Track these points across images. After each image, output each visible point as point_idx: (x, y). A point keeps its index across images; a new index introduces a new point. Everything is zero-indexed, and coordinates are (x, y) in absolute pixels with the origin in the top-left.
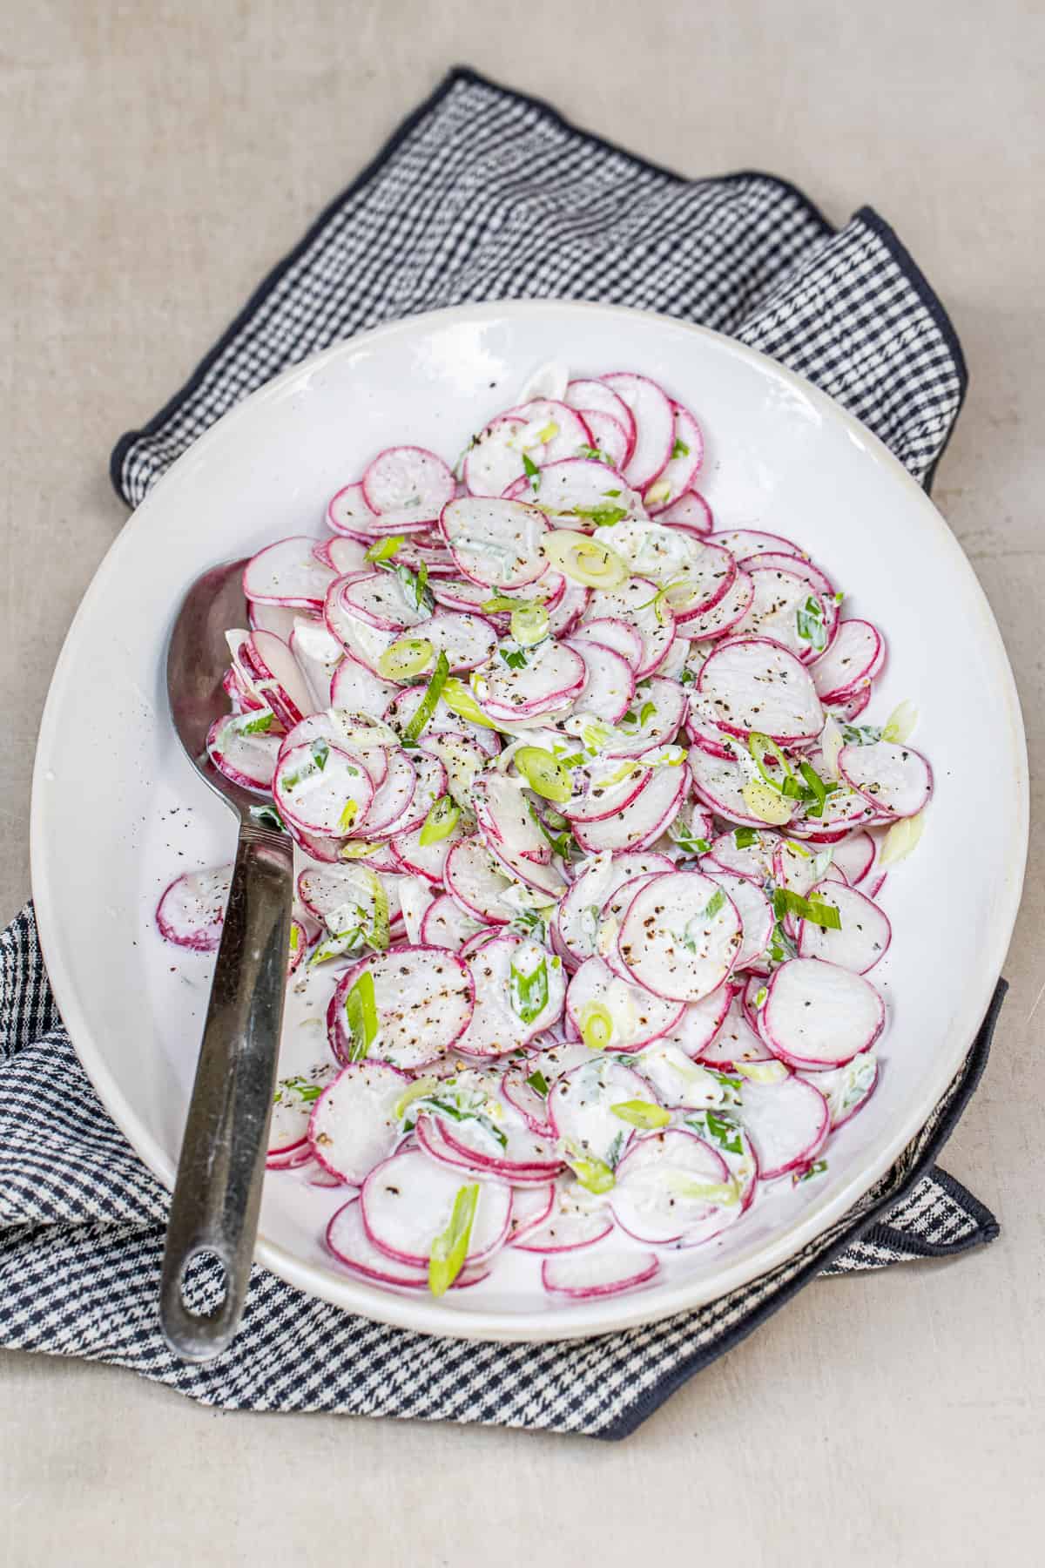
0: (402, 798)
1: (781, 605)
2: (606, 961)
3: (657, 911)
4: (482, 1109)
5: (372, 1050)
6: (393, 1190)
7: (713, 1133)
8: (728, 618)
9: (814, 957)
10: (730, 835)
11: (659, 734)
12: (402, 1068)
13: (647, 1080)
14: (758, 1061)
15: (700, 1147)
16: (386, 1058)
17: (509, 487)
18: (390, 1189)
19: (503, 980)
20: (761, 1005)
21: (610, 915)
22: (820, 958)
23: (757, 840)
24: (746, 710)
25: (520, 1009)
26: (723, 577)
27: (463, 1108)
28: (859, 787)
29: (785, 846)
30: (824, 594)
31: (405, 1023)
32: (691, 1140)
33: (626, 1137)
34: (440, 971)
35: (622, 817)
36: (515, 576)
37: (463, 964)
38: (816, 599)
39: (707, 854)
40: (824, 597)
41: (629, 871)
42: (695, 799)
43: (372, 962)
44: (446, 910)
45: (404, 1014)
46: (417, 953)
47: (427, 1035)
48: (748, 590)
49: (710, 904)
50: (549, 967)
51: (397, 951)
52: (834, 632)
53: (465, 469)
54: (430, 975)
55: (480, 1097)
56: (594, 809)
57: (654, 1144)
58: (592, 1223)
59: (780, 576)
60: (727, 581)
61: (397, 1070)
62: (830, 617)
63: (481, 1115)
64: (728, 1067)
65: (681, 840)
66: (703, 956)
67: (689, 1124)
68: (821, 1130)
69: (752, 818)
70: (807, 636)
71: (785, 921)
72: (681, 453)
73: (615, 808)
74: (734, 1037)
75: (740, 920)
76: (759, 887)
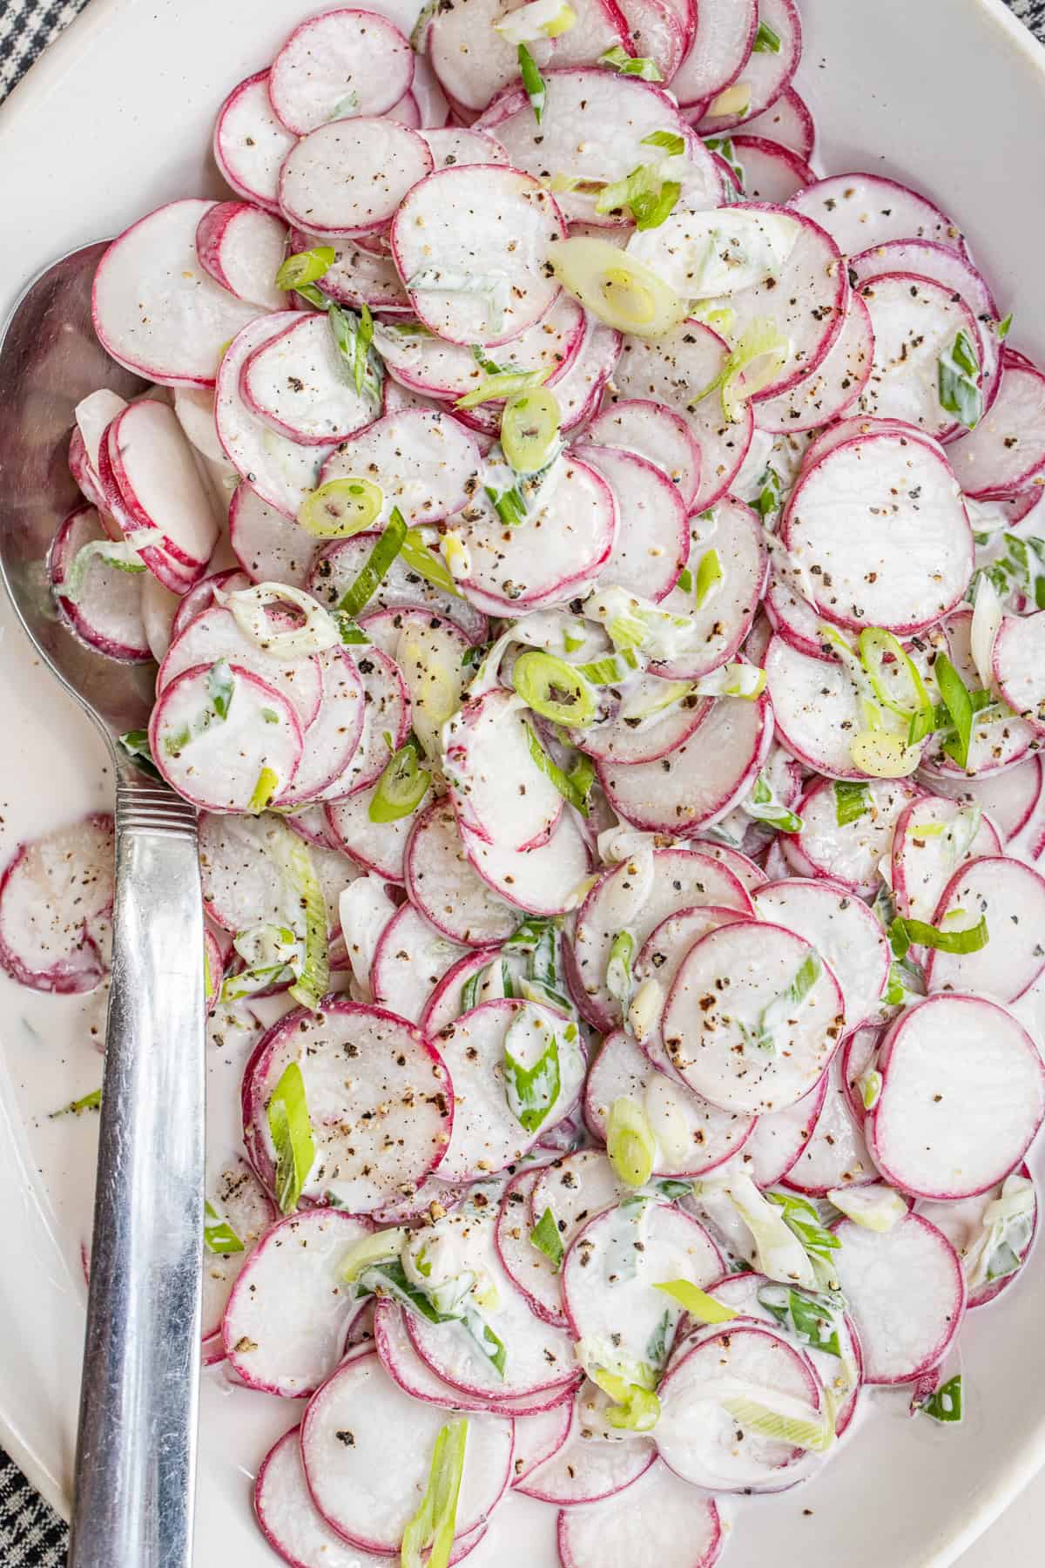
0: (343, 741)
1: (914, 344)
2: (645, 1049)
3: (719, 985)
4: (467, 1298)
5: (309, 1185)
6: (345, 1437)
7: (799, 1327)
8: (833, 399)
9: (947, 987)
10: (827, 791)
11: (725, 631)
12: (351, 1213)
13: (703, 1218)
14: (864, 1184)
15: (780, 1351)
16: (328, 1195)
17: (498, 96)
18: (341, 1436)
19: (494, 1062)
20: (870, 1106)
21: (651, 969)
22: (957, 991)
23: (868, 804)
24: (857, 579)
25: (520, 1110)
26: (827, 319)
27: (443, 1309)
28: (1024, 714)
29: (909, 837)
30: (982, 318)
31: (354, 1140)
32: (768, 1342)
33: (675, 1319)
34: (401, 1061)
35: (667, 766)
36: (508, 322)
37: (435, 1055)
38: (970, 339)
39: (794, 838)
40: (981, 325)
41: (678, 885)
42: (777, 744)
43: (304, 1028)
44: (409, 932)
45: (352, 1126)
46: (369, 1020)
47: (386, 1163)
48: (865, 343)
49: (798, 978)
50: (561, 1042)
51: (340, 1008)
52: (995, 390)
53: (429, 41)
54: (388, 1065)
55: (465, 1282)
56: (627, 746)
57: (715, 1349)
58: (628, 1453)
59: (914, 292)
60: (834, 325)
61: (345, 1214)
62: (990, 364)
63: (466, 1309)
64: (822, 1193)
65: (756, 810)
66: (786, 1054)
67: (766, 1306)
68: (953, 1322)
69: (861, 775)
70: (953, 406)
71: (908, 954)
72: (766, 46)
73: (656, 753)
74: (830, 1140)
75: (841, 996)
76: (870, 900)
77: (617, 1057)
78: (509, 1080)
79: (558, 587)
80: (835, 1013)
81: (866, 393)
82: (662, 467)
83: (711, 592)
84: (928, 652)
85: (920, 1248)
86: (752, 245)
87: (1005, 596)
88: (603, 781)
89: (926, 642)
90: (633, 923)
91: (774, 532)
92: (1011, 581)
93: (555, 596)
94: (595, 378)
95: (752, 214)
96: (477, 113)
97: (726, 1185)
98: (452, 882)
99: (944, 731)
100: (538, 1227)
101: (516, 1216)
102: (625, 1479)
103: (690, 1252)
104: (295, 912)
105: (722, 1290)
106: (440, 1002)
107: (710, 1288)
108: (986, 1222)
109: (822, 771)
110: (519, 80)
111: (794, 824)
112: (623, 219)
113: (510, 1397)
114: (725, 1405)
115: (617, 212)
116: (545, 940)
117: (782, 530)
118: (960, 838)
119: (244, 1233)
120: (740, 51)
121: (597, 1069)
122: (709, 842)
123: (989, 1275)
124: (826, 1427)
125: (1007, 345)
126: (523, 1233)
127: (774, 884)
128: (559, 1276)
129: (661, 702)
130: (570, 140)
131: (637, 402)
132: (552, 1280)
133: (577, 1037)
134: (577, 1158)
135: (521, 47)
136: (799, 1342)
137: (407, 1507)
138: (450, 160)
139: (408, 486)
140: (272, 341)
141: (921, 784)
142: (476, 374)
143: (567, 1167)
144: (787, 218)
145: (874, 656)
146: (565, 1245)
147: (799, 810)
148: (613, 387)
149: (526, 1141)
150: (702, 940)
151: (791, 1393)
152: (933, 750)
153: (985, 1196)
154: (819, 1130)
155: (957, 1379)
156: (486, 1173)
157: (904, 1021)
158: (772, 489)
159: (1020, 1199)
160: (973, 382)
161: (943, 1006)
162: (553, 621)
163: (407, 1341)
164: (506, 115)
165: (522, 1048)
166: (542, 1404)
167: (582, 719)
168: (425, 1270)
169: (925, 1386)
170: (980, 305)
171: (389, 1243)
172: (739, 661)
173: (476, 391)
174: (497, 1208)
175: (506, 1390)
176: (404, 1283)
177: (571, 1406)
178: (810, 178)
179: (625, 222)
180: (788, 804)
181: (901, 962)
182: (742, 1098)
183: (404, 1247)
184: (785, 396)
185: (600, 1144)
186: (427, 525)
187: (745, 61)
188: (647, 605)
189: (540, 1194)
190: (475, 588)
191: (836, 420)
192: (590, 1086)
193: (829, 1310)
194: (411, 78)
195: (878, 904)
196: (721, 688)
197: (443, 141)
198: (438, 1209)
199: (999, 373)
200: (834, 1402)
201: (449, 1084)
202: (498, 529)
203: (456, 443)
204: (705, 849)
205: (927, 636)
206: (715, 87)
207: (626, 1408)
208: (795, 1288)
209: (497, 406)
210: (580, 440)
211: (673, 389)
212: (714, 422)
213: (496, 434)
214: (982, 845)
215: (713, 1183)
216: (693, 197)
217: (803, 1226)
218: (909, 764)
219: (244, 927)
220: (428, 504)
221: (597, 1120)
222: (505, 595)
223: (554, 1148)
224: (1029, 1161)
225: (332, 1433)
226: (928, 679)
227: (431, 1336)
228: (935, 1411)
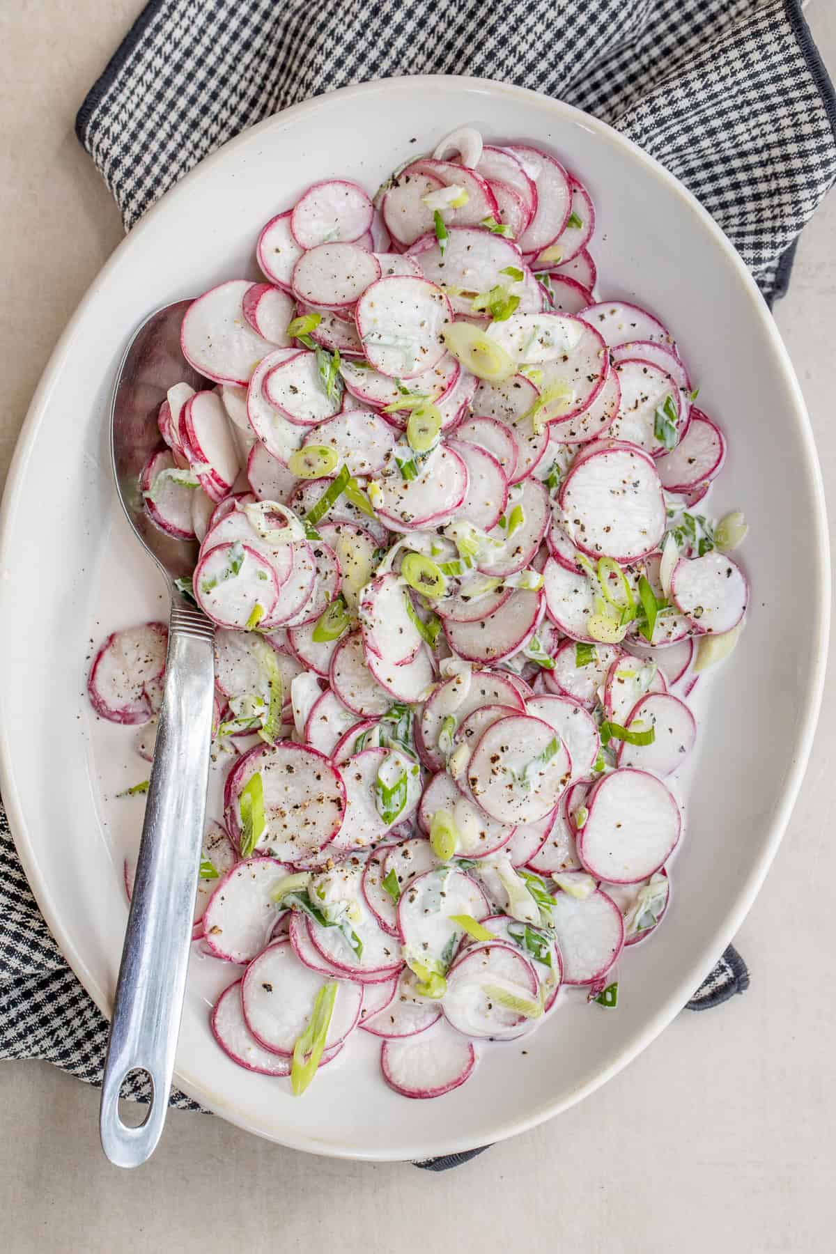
0: (302, 594)
1: (643, 400)
2: (457, 783)
3: (502, 749)
4: (344, 915)
5: (259, 844)
6: (267, 987)
7: (529, 947)
8: (595, 426)
9: (629, 765)
10: (572, 647)
11: (523, 551)
12: (282, 861)
13: (480, 882)
14: (573, 871)
15: (517, 960)
16: (270, 850)
17: (421, 238)
18: (265, 986)
19: (371, 783)
20: (580, 827)
21: (464, 738)
22: (636, 767)
23: (594, 657)
24: (599, 529)
25: (382, 812)
26: (595, 381)
27: (329, 920)
28: (686, 614)
29: (616, 677)
30: (682, 389)
31: (287, 820)
32: (510, 955)
33: (459, 938)
34: (318, 777)
35: (483, 625)
36: (416, 366)
37: (338, 776)
38: (674, 401)
39: (551, 672)
40: (681, 393)
41: (483, 692)
42: (546, 618)
43: (264, 754)
44: (329, 706)
45: (287, 812)
46: (302, 753)
47: (304, 835)
48: (615, 396)
49: (547, 750)
50: (409, 775)
51: (286, 745)
52: (686, 430)
53: (383, 203)
54: (311, 779)
55: (343, 905)
56: (461, 611)
57: (480, 956)
58: (425, 1012)
59: (645, 371)
60: (599, 386)
61: (278, 862)
62: (684, 415)
63: (343, 921)
64: (548, 874)
65: (530, 654)
66: (536, 792)
67: (512, 935)
68: (616, 952)
69: (592, 640)
70: (661, 437)
71: (609, 743)
72: (574, 225)
73: (478, 616)
74: (556, 845)
75: (570, 762)
76: (591, 711)
77: (441, 786)
78: (378, 794)
79: (432, 518)
80: (567, 771)
81: (613, 425)
82: (495, 456)
83: (517, 530)
84: (635, 574)
85: (600, 910)
86: (557, 336)
87: (681, 547)
88: (445, 631)
89: (635, 569)
90: (456, 711)
91: (555, 499)
92: (684, 540)
93: (430, 523)
94: (462, 403)
95: (558, 319)
96: (408, 247)
97: (495, 865)
98: (356, 680)
99: (640, 620)
100: (387, 879)
101: (374, 872)
102: (422, 1026)
103: (471, 900)
104: (265, 689)
105: (487, 923)
106: (343, 746)
107: (481, 922)
108: (640, 898)
109: (570, 636)
110: (433, 231)
111: (552, 664)
112: (486, 314)
113: (363, 972)
114: (483, 988)
115: (483, 310)
116: (405, 718)
117: (560, 498)
118: (644, 681)
119: (219, 868)
120: (559, 226)
121: (428, 792)
122: (503, 670)
123: (639, 927)
124: (539, 1005)
125: (695, 406)
126: (378, 882)
127: (537, 696)
128: (396, 906)
129: (483, 588)
130: (459, 267)
131: (485, 418)
132: (393, 909)
133: (419, 773)
134: (412, 842)
135: (436, 212)
136: (528, 957)
137: (298, 1030)
138: (391, 271)
139: (352, 452)
140: (282, 364)
141: (624, 649)
142: (396, 394)
143: (405, 847)
144: (577, 323)
145: (605, 574)
146: (401, 890)
147: (555, 657)
148: (471, 409)
149: (384, 830)
150: (495, 723)
151: (522, 985)
152: (634, 630)
153: (640, 884)
154: (550, 839)
155: (616, 984)
156: (360, 846)
157: (603, 781)
158: (556, 474)
159: (660, 887)
160: (674, 424)
161: (626, 775)
162: (426, 537)
163: (307, 936)
164: (424, 249)
165: (387, 775)
166: (380, 978)
167: (438, 595)
168: (322, 896)
169: (597, 987)
170: (682, 382)
171: (302, 880)
172: (529, 569)
173: (395, 404)
174: (364, 866)
175: (361, 968)
176: (308, 903)
177: (396, 982)
178: (591, 301)
179: (487, 316)
180: (549, 653)
181: (604, 747)
182: (510, 816)
183: (310, 883)
184: (568, 423)
185: (426, 836)
186: (361, 476)
187: (562, 232)
188: (480, 533)
189: (389, 860)
190: (385, 515)
191: (595, 439)
192: (424, 801)
193: (547, 940)
194: (371, 223)
195: (594, 713)
196: (518, 584)
197: (387, 260)
198: (332, 863)
199: (689, 421)
200: (545, 992)
201: (345, 792)
202: (401, 482)
203: (381, 433)
204: (500, 673)
205: (635, 565)
206: (543, 245)
207: (428, 985)
208: (529, 925)
209: (407, 413)
210: (450, 436)
211: (505, 413)
212: (528, 433)
213: (404, 429)
214: (656, 686)
215: (489, 862)
216: (525, 306)
217: (537, 891)
218: (619, 636)
219: (236, 695)
220: (363, 465)
221: (426, 821)
222: (402, 520)
223: (399, 836)
224: (667, 867)
225: (260, 986)
226: (634, 590)
227: (321, 934)
228: (602, 1001)
